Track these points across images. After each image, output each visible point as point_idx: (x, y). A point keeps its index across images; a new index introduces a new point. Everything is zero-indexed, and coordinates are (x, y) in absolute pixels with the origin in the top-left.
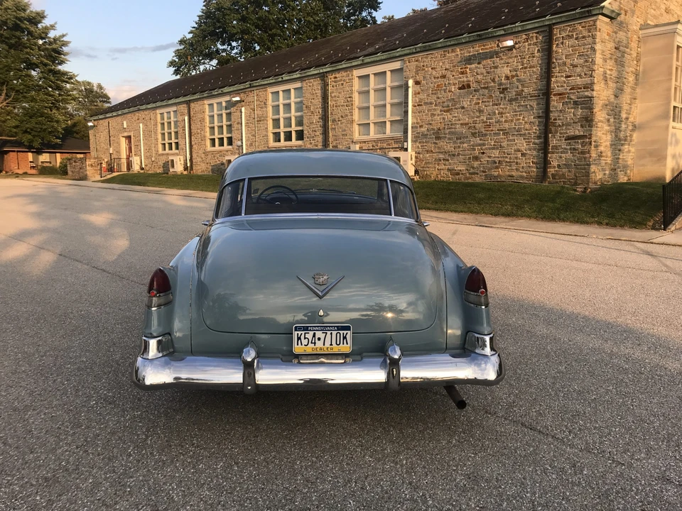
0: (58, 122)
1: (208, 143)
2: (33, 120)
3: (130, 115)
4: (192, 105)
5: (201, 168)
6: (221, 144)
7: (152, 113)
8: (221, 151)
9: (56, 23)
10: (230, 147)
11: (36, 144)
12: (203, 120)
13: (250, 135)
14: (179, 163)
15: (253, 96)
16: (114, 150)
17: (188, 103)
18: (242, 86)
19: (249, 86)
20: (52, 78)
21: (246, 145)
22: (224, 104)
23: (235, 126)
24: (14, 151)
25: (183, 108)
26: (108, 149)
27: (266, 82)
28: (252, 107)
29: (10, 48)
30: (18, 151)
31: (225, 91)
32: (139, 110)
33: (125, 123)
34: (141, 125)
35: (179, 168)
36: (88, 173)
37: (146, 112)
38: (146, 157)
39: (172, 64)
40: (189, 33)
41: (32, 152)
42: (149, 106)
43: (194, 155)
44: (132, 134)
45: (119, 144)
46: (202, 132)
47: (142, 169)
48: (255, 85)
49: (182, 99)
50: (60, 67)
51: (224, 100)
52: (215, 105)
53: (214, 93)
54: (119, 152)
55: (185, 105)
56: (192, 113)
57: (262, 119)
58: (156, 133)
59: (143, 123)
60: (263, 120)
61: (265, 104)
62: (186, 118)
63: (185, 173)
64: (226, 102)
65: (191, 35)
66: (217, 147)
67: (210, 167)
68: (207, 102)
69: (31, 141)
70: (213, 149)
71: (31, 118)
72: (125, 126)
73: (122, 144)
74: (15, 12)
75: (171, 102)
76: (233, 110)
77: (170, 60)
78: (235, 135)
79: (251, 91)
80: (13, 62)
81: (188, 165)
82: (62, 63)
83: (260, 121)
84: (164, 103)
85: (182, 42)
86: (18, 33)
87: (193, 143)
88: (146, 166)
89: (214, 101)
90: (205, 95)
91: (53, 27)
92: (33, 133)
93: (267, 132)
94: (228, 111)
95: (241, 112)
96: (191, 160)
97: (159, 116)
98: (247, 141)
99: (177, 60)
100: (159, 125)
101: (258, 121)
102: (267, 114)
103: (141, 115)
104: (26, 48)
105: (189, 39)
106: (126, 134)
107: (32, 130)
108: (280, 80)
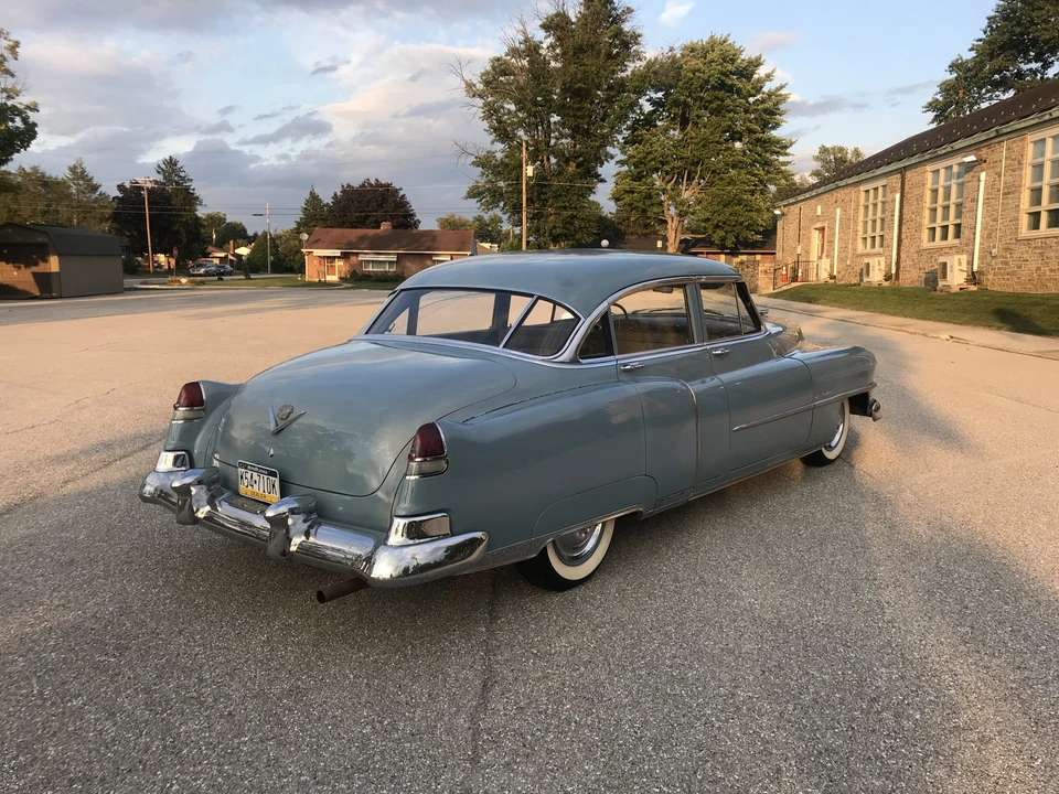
0: (758, 211)
1: (925, 234)
2: (728, 210)
3: (826, 195)
4: (909, 174)
5: (912, 277)
6: (945, 237)
7: (852, 192)
8: (941, 249)
9: (773, 71)
10: (957, 241)
11: (729, 243)
12: (921, 198)
13: (988, 219)
14: (877, 267)
15: (1003, 151)
16: (803, 249)
17: (902, 171)
18: (982, 136)
19: (994, 134)
20: (759, 149)
21: (982, 236)
22: (956, 169)
23: (968, 204)
24: (703, 253)
25: (895, 180)
26: (795, 248)
27: (1023, 125)
28: (997, 170)
29: (712, 114)
30: (708, 253)
31: (957, 147)
32: (838, 188)
33: (819, 208)
34: (838, 210)
35: (876, 276)
36: (759, 282)
37: (847, 191)
38: (841, 260)
39: (931, 106)
40: (970, 50)
41: (726, 254)
42: (850, 181)
43: (903, 255)
44: (826, 225)
45: (809, 239)
46: (918, 218)
47: (832, 277)
48: (1005, 131)
49: (894, 166)
50: (774, 133)
51: (954, 162)
52: (942, 172)
53: (940, 153)
54: (807, 252)
55: (899, 176)
56: (907, 188)
57: (1012, 191)
58: (856, 222)
59: (842, 208)
60: (1014, 192)
61: (1020, 163)
62: (898, 196)
63: (886, 284)
64: (959, 164)
65: (973, 54)
66: (938, 242)
67: (924, 275)
68: (929, 168)
69: (723, 239)
70: (932, 245)
71: (725, 206)
72: (819, 213)
73: (812, 240)
74: (721, 64)
75: (879, 172)
76: (967, 177)
77: (930, 100)
78: (965, 221)
79: (999, 143)
80: (712, 133)
81: (893, 272)
82: (776, 126)
83: (1009, 193)
84: (870, 175)
85: (954, 67)
86: (721, 94)
87: (903, 236)
88: (839, 272)
89: (941, 165)
90: (927, 157)
91: (769, 77)
92: (727, 228)
93: (1018, 212)
94: (961, 180)
95: (979, 180)
96: (898, 264)
97: (863, 195)
98: (983, 229)
99: (941, 99)
100: (862, 210)
101: (1004, 194)
102: (1021, 180)
103: (840, 194)
104: (729, 112)
105: (967, 61)
106: (819, 225)
107: (724, 223)
108: (1047, 117)
